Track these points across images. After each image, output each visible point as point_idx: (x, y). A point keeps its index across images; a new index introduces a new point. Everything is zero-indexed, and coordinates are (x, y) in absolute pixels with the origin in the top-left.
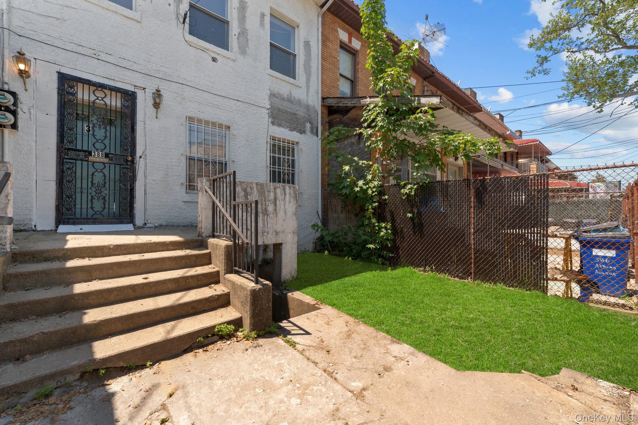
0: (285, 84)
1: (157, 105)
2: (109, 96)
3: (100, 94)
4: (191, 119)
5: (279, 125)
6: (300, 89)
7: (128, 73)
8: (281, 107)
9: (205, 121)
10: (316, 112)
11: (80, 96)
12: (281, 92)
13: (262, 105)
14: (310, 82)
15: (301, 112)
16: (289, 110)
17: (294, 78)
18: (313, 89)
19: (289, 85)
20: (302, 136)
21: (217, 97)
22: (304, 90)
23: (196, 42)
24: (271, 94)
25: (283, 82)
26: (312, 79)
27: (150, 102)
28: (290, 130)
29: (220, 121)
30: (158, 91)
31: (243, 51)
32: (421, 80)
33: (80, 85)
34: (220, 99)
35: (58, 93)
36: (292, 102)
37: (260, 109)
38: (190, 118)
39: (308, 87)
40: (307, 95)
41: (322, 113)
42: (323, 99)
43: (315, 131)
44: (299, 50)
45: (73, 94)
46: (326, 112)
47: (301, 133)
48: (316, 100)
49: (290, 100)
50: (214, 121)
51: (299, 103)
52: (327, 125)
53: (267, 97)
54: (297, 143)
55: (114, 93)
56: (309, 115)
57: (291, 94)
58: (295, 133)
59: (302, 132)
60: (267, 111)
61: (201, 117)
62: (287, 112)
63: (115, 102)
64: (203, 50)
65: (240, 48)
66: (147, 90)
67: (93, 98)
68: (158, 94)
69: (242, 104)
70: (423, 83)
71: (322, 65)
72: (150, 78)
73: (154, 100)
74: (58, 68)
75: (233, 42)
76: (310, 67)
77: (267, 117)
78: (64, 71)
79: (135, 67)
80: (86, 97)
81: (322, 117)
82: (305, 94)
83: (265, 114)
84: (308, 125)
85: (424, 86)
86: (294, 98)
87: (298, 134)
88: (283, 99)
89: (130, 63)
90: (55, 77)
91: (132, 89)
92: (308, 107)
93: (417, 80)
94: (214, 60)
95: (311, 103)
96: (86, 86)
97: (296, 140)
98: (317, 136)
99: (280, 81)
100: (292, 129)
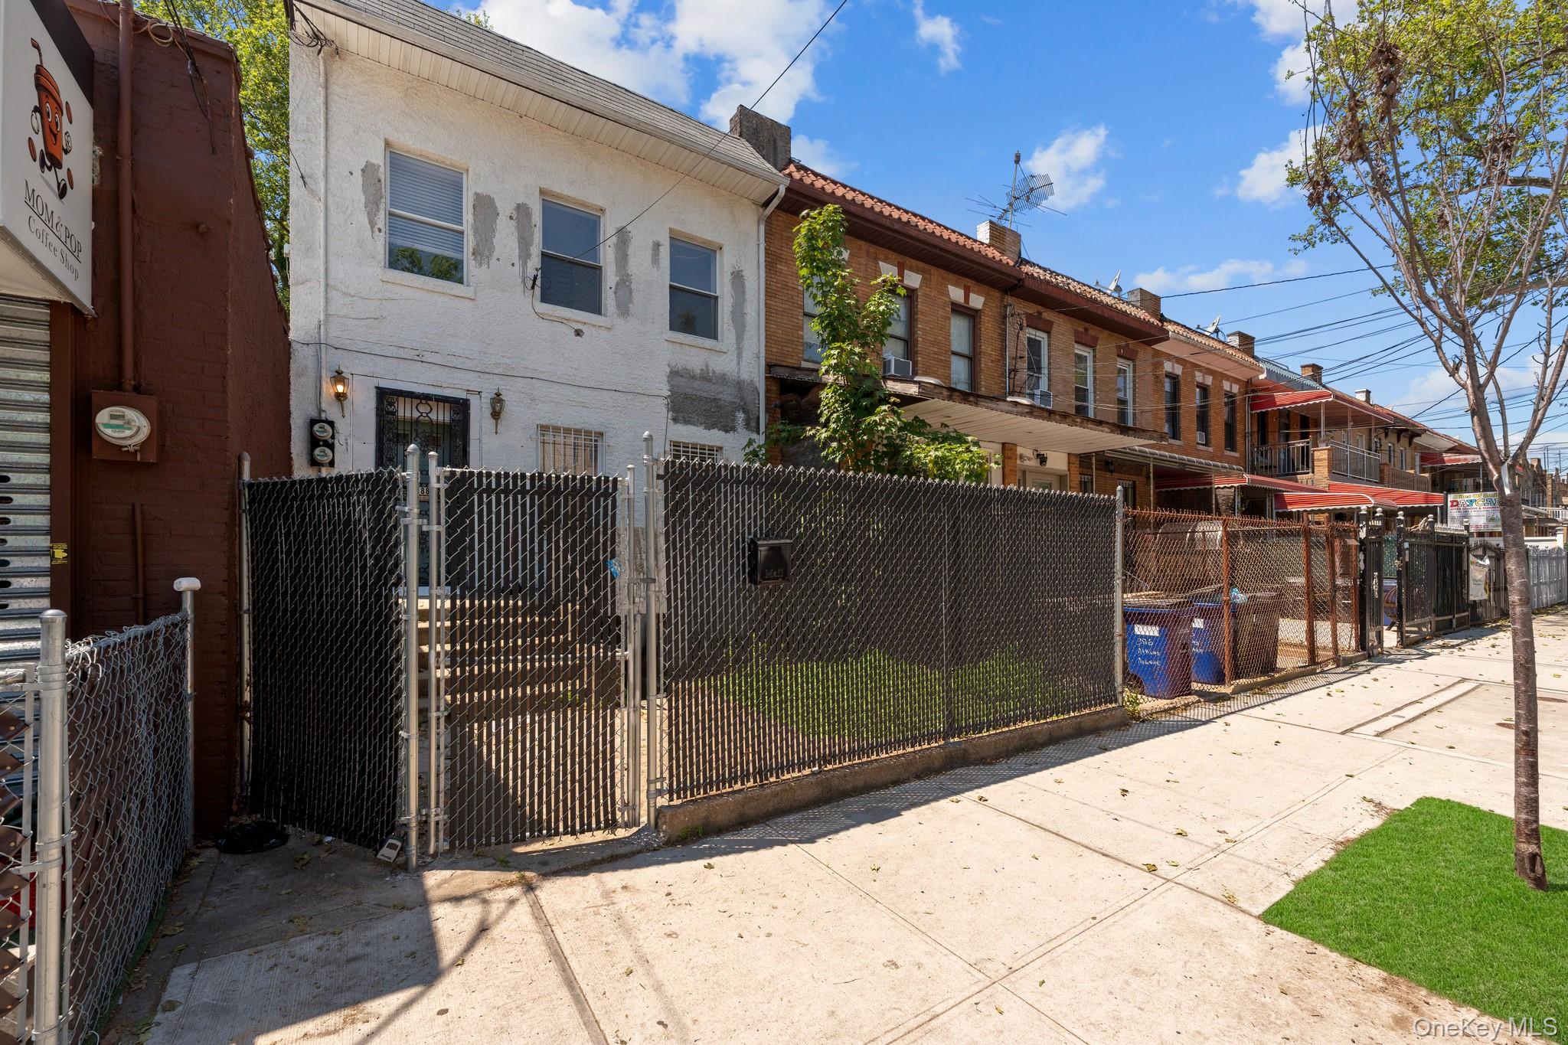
0: (695, 351)
1: (496, 415)
2: (435, 410)
3: (424, 409)
4: (544, 429)
5: (687, 422)
6: (724, 356)
7: (459, 374)
8: (689, 391)
9: (565, 429)
10: (756, 391)
11: (401, 414)
12: (689, 367)
13: (656, 392)
14: (743, 339)
15: (727, 395)
16: (704, 395)
17: (715, 337)
18: (748, 353)
19: (703, 351)
20: (730, 436)
21: (582, 390)
22: (732, 356)
23: (551, 313)
24: (671, 372)
25: (693, 349)
26: (747, 335)
27: (487, 411)
28: (706, 428)
29: (588, 427)
30: (498, 395)
31: (624, 310)
32: (997, 294)
33: (401, 399)
34: (588, 392)
35: (377, 415)
36: (709, 380)
37: (653, 399)
38: (542, 426)
39: (739, 350)
40: (739, 363)
41: (768, 391)
42: (769, 367)
43: (753, 424)
44: (723, 289)
45: (393, 413)
46: (775, 388)
47: (727, 431)
48: (756, 370)
49: (705, 377)
50: (578, 427)
51: (723, 379)
52: (778, 410)
53: (665, 378)
54: (720, 449)
55: (441, 404)
56: (742, 398)
57: (707, 366)
58: (715, 432)
59: (729, 428)
60: (665, 402)
61: (559, 424)
62: (700, 399)
63: (441, 415)
64: (562, 321)
65: (618, 306)
66: (483, 395)
67: (416, 415)
68: (497, 401)
69: (622, 395)
70: (1002, 300)
71: (767, 305)
72: (487, 376)
73: (493, 408)
74: (376, 382)
75: (609, 300)
76: (743, 314)
77: (665, 410)
78: (384, 384)
79: (469, 365)
80: (408, 415)
81: (767, 399)
82: (735, 362)
83: (660, 407)
84: (741, 416)
85: (1006, 307)
86: (714, 372)
87: (722, 434)
88: (693, 377)
89: (461, 360)
90: (373, 394)
91: (462, 395)
92: (739, 385)
93: (987, 296)
94: (578, 333)
95: (745, 376)
96: (408, 400)
97: (718, 444)
98: (758, 433)
99: (688, 348)
100: (708, 427)
